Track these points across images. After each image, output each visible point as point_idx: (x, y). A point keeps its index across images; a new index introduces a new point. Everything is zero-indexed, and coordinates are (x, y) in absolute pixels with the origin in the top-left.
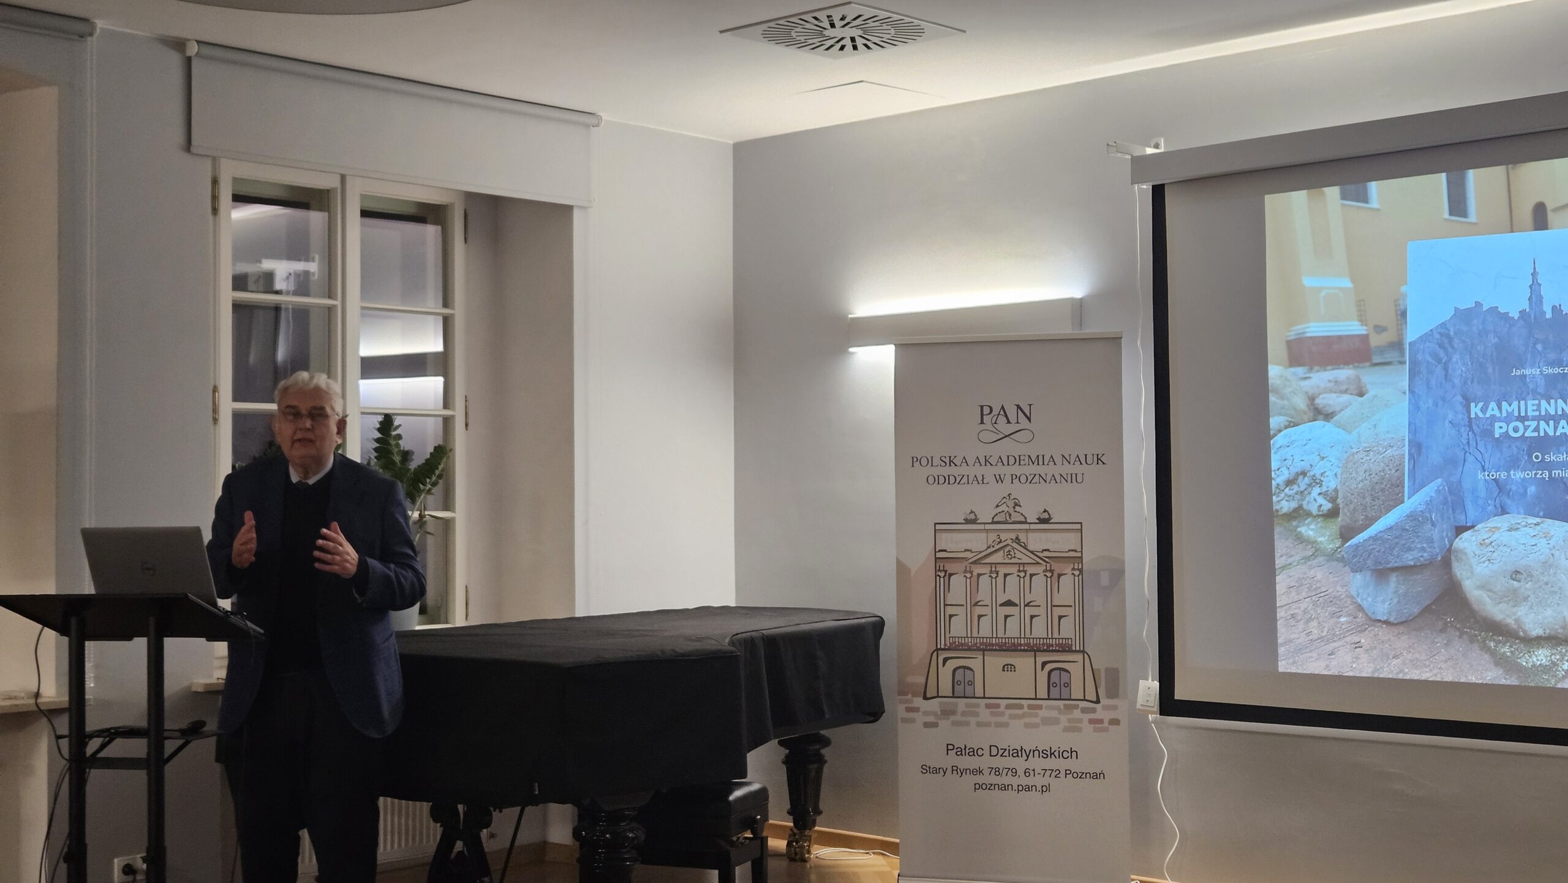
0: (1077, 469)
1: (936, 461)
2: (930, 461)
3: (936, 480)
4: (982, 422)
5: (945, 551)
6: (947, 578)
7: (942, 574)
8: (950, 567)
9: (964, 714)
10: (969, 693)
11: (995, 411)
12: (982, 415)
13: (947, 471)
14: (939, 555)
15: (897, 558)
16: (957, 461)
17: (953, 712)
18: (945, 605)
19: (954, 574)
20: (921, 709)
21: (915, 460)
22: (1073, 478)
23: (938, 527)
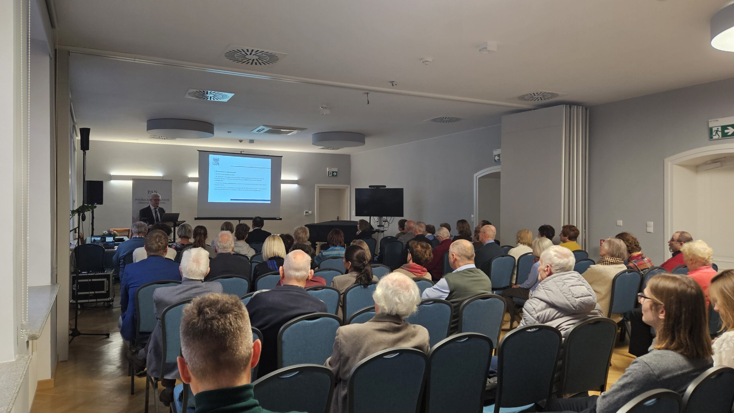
0: (164, 201)
1: (140, 200)
2: (139, 200)
3: (140, 203)
4: (148, 193)
11: (151, 191)
12: (148, 192)
13: (142, 201)
15: (132, 217)
16: (144, 200)
21: (136, 199)
22: (164, 203)
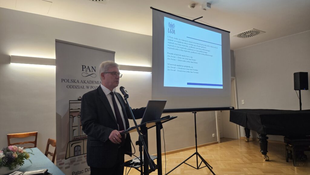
1: (70, 81)
2: (68, 81)
3: (70, 87)
4: (83, 70)
5: (72, 109)
6: (73, 118)
7: (71, 117)
8: (74, 114)
9: (78, 161)
10: (79, 154)
12: (83, 68)
14: (71, 111)
16: (76, 81)
17: (74, 161)
18: (72, 127)
19: (75, 116)
20: (65, 163)
21: (63, 80)
23: (70, 102)
